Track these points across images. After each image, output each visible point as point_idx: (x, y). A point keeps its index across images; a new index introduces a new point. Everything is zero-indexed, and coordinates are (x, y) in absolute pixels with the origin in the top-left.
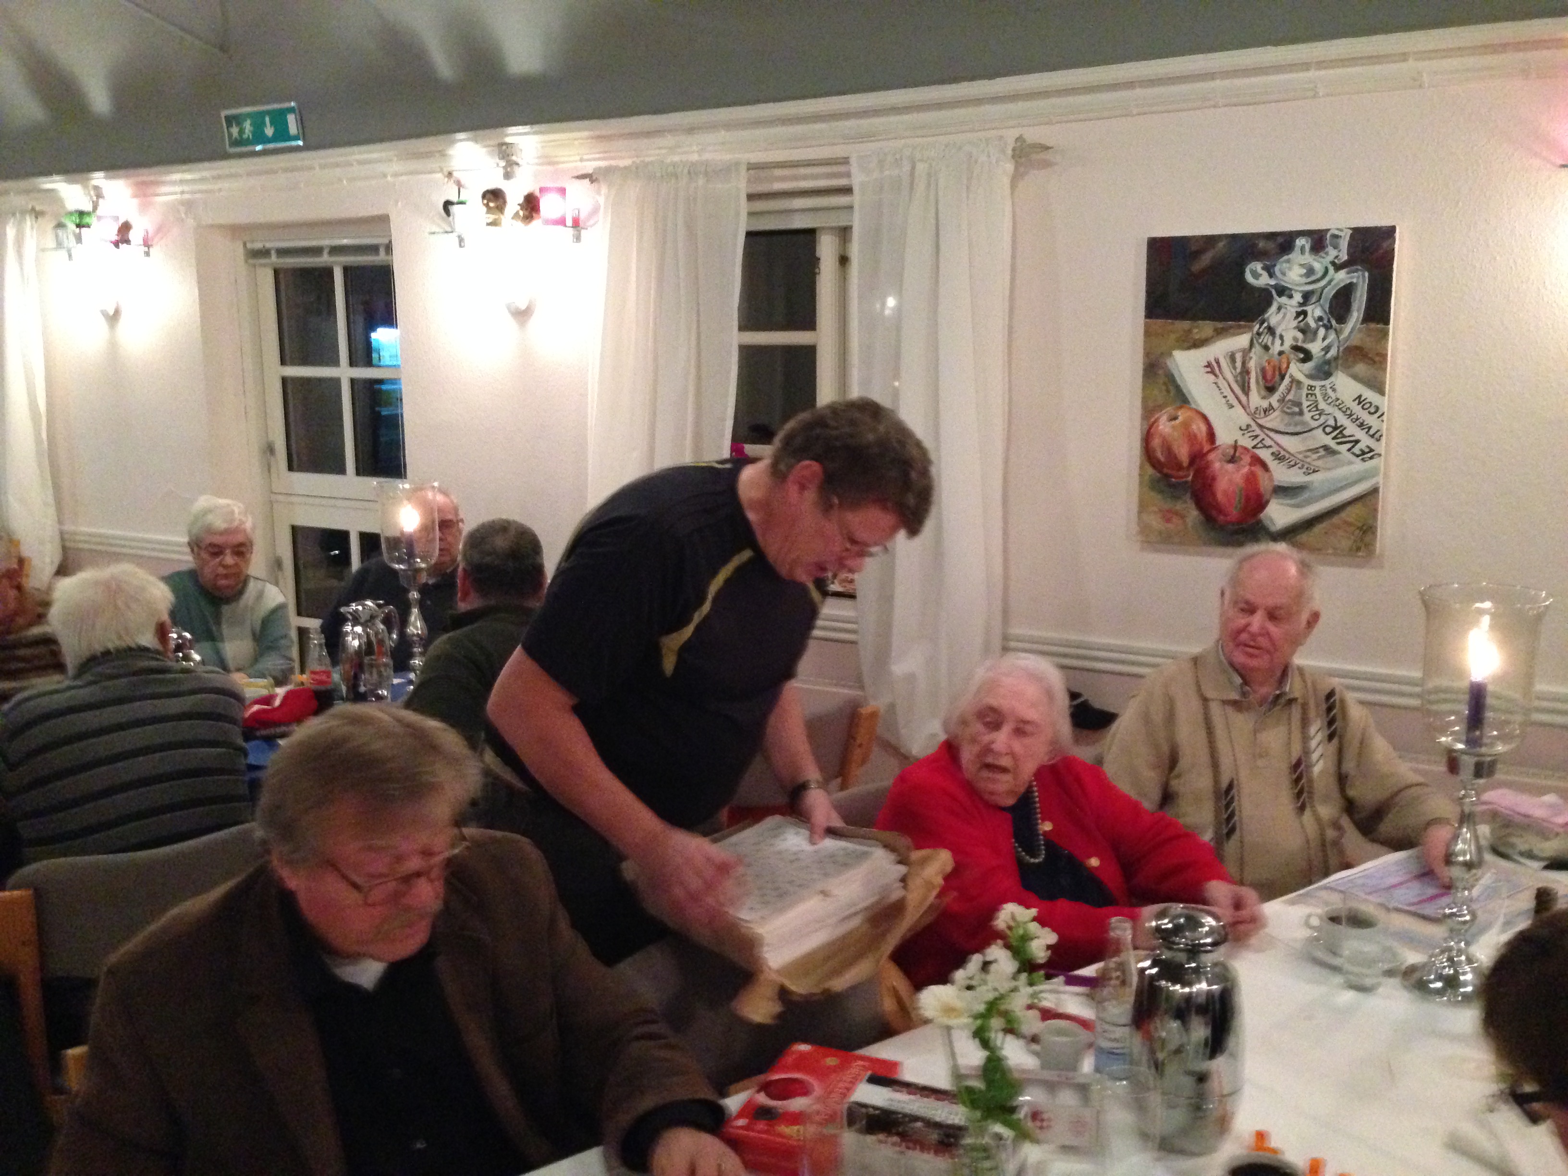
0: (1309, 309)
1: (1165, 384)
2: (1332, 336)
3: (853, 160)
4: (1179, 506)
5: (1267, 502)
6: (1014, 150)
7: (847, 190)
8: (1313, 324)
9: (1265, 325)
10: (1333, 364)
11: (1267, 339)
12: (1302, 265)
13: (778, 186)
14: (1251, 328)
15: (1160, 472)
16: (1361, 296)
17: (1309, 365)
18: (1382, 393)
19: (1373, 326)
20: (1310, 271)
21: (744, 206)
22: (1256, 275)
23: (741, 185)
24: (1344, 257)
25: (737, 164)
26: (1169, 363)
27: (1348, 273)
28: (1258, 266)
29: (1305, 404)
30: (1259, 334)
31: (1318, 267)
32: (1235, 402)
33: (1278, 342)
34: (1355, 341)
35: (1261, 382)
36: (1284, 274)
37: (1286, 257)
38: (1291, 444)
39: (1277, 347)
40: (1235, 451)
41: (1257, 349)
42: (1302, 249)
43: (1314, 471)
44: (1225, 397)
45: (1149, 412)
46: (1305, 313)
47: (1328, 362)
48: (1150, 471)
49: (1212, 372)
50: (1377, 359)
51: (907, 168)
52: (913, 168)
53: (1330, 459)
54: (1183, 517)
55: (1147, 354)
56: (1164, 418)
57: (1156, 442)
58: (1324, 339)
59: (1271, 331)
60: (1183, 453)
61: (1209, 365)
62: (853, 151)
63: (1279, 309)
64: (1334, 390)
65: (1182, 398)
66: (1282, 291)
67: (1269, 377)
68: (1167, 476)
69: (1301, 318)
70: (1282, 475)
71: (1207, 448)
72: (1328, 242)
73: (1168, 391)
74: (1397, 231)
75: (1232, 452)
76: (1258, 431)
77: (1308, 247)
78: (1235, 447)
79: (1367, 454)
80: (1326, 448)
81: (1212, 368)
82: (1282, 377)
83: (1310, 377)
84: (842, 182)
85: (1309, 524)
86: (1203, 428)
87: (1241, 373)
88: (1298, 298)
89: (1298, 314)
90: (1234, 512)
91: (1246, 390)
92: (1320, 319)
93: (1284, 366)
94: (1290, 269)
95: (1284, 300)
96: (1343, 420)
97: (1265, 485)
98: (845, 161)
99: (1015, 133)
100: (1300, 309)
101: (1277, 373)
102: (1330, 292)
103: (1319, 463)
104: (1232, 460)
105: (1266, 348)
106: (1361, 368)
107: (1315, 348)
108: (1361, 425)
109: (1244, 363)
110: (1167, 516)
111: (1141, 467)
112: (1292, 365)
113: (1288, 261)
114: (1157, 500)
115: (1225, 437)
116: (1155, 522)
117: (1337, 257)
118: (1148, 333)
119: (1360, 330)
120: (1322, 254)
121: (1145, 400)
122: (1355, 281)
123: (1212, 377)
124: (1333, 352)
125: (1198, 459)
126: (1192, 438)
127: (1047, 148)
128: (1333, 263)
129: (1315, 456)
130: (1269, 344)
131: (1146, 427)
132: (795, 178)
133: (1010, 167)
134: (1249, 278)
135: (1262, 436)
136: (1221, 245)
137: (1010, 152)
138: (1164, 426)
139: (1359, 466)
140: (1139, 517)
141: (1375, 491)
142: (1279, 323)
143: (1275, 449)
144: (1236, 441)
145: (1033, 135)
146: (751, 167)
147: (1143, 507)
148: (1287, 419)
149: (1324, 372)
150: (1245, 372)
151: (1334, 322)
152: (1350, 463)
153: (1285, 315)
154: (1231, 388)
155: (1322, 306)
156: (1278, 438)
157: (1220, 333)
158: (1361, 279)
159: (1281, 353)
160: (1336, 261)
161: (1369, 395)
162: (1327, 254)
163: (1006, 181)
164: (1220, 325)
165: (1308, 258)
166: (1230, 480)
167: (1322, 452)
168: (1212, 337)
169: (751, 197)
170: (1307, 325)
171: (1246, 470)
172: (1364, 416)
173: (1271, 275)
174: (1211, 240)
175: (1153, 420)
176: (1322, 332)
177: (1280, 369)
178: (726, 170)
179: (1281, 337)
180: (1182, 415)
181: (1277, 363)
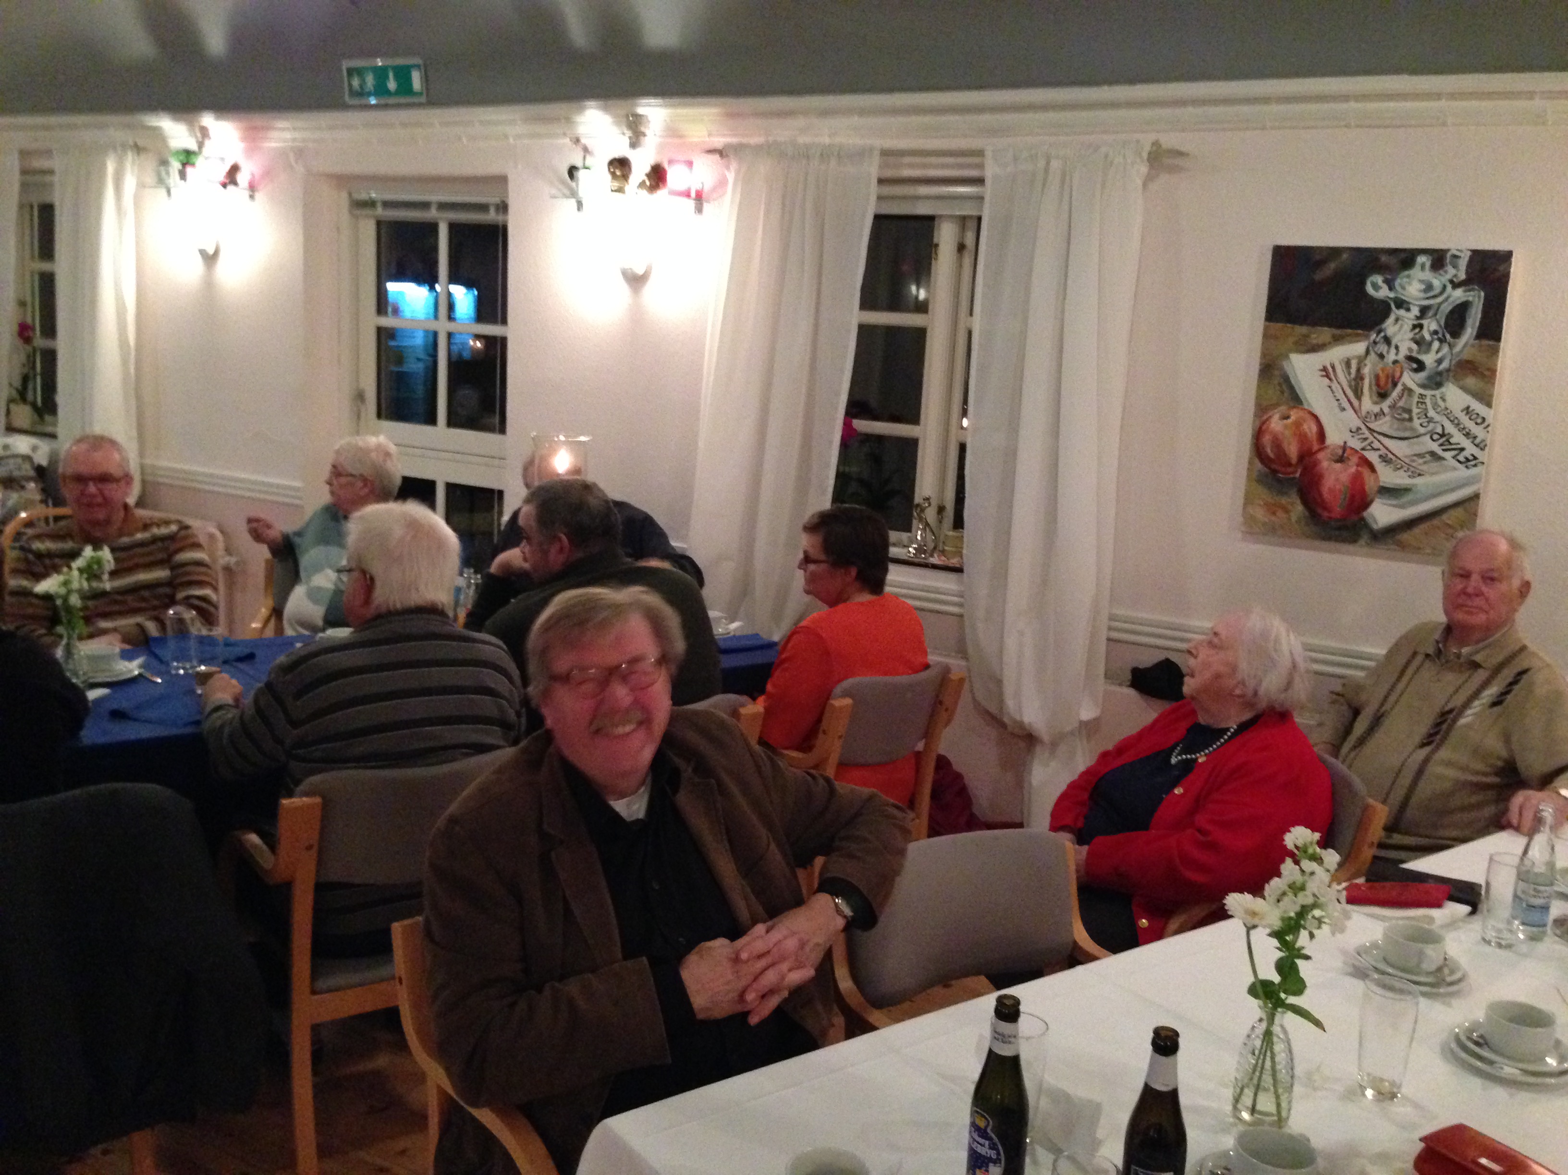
0: (1425, 322)
1: (1280, 384)
2: (1446, 349)
3: (989, 153)
4: (1284, 500)
5: (1372, 502)
6: (1150, 153)
7: (979, 181)
8: (1428, 337)
9: (1382, 334)
10: (1445, 374)
11: (1382, 348)
12: (1421, 281)
13: (907, 173)
14: (1367, 337)
15: (1269, 468)
16: (1476, 313)
17: (1422, 375)
18: (1489, 405)
19: (1485, 342)
20: (1429, 287)
21: (874, 189)
22: (1376, 287)
23: (873, 169)
24: (1462, 276)
25: (871, 149)
26: (1285, 364)
27: (1465, 291)
28: (1379, 279)
29: (1415, 411)
30: (1375, 343)
31: (1437, 283)
32: (1346, 404)
33: (1393, 350)
34: (1465, 356)
35: (1374, 388)
36: (1403, 288)
37: (1406, 273)
38: (1400, 448)
39: (1391, 357)
40: (1344, 452)
41: (1373, 356)
42: (1423, 267)
43: (1420, 475)
44: (1338, 400)
45: (1262, 410)
46: (1421, 326)
47: (1440, 374)
48: (1258, 465)
49: (1328, 376)
50: (1486, 373)
51: (1041, 164)
52: (1048, 163)
53: (1434, 466)
54: (1287, 511)
55: (1264, 355)
56: (1276, 417)
57: (1267, 439)
58: (1437, 352)
59: (1387, 340)
60: (1292, 450)
61: (1325, 369)
62: (988, 145)
63: (1397, 320)
64: (1444, 400)
65: (1296, 399)
66: (1401, 304)
67: (1382, 383)
68: (1274, 472)
69: (1417, 330)
70: (1387, 476)
71: (1316, 447)
72: (1448, 260)
73: (1282, 392)
74: (1514, 256)
75: (1340, 452)
76: (1367, 434)
77: (1428, 264)
78: (1344, 448)
79: (1470, 462)
80: (1433, 454)
81: (1327, 372)
82: (1395, 385)
83: (1423, 386)
84: (974, 173)
85: (1409, 524)
86: (1314, 428)
87: (1355, 379)
88: (1415, 311)
89: (1415, 327)
90: (1338, 509)
91: (1358, 394)
92: (1436, 332)
93: (1397, 374)
94: (1410, 284)
95: (1402, 312)
96: (1450, 428)
97: (1370, 484)
98: (980, 153)
99: (1152, 137)
100: (1415, 322)
101: (1390, 380)
102: (1446, 308)
103: (1425, 468)
104: (1341, 460)
105: (1381, 356)
106: (1471, 381)
107: (1429, 359)
108: (1467, 435)
109: (1358, 370)
110: (1272, 509)
111: (1250, 463)
112: (1405, 374)
113: (1408, 276)
114: (1263, 493)
115: (1335, 437)
116: (1260, 513)
117: (1455, 276)
118: (1266, 336)
119: (1473, 346)
120: (1441, 272)
121: (1259, 397)
122: (1471, 299)
123: (1326, 380)
124: (1445, 365)
125: (1307, 457)
126: (1302, 438)
127: (1180, 154)
128: (1451, 282)
129: (1421, 461)
130: (1385, 353)
131: (1258, 423)
132: (925, 166)
133: (1144, 169)
134: (1369, 289)
135: (1371, 438)
136: (1345, 256)
137: (1145, 155)
138: (1276, 424)
139: (1463, 472)
140: (1244, 508)
141: (1476, 497)
142: (1395, 334)
143: (1383, 451)
144: (1345, 443)
145: (1169, 140)
146: (886, 153)
147: (1248, 500)
148: (1396, 424)
149: (1436, 382)
150: (1359, 377)
151: (1448, 336)
152: (1455, 469)
153: (1401, 326)
154: (1344, 393)
155: (1438, 322)
156: (1387, 442)
157: (1337, 340)
158: (1477, 298)
159: (1395, 362)
160: (1455, 280)
161: (1478, 407)
162: (1446, 272)
163: (1139, 182)
164: (1338, 332)
165: (1428, 275)
166: (1337, 480)
167: (1428, 457)
168: (1330, 343)
169: (881, 181)
170: (1423, 338)
171: (1353, 469)
172: (1470, 425)
173: (1391, 288)
174: (1335, 252)
175: (1265, 417)
176: (1436, 345)
177: (1393, 377)
178: (860, 154)
179: (1397, 348)
180: (1294, 415)
181: (1391, 371)
